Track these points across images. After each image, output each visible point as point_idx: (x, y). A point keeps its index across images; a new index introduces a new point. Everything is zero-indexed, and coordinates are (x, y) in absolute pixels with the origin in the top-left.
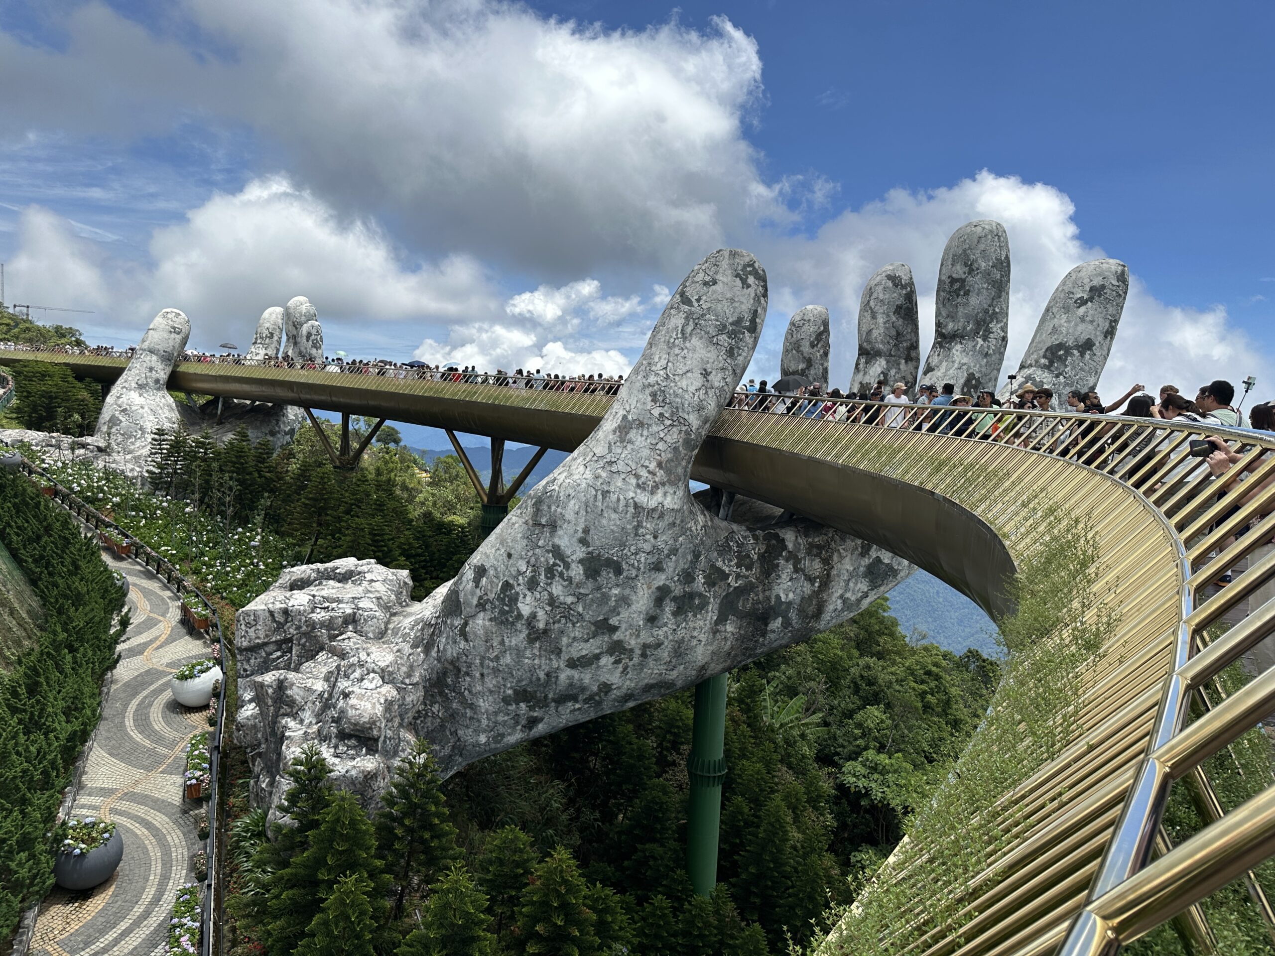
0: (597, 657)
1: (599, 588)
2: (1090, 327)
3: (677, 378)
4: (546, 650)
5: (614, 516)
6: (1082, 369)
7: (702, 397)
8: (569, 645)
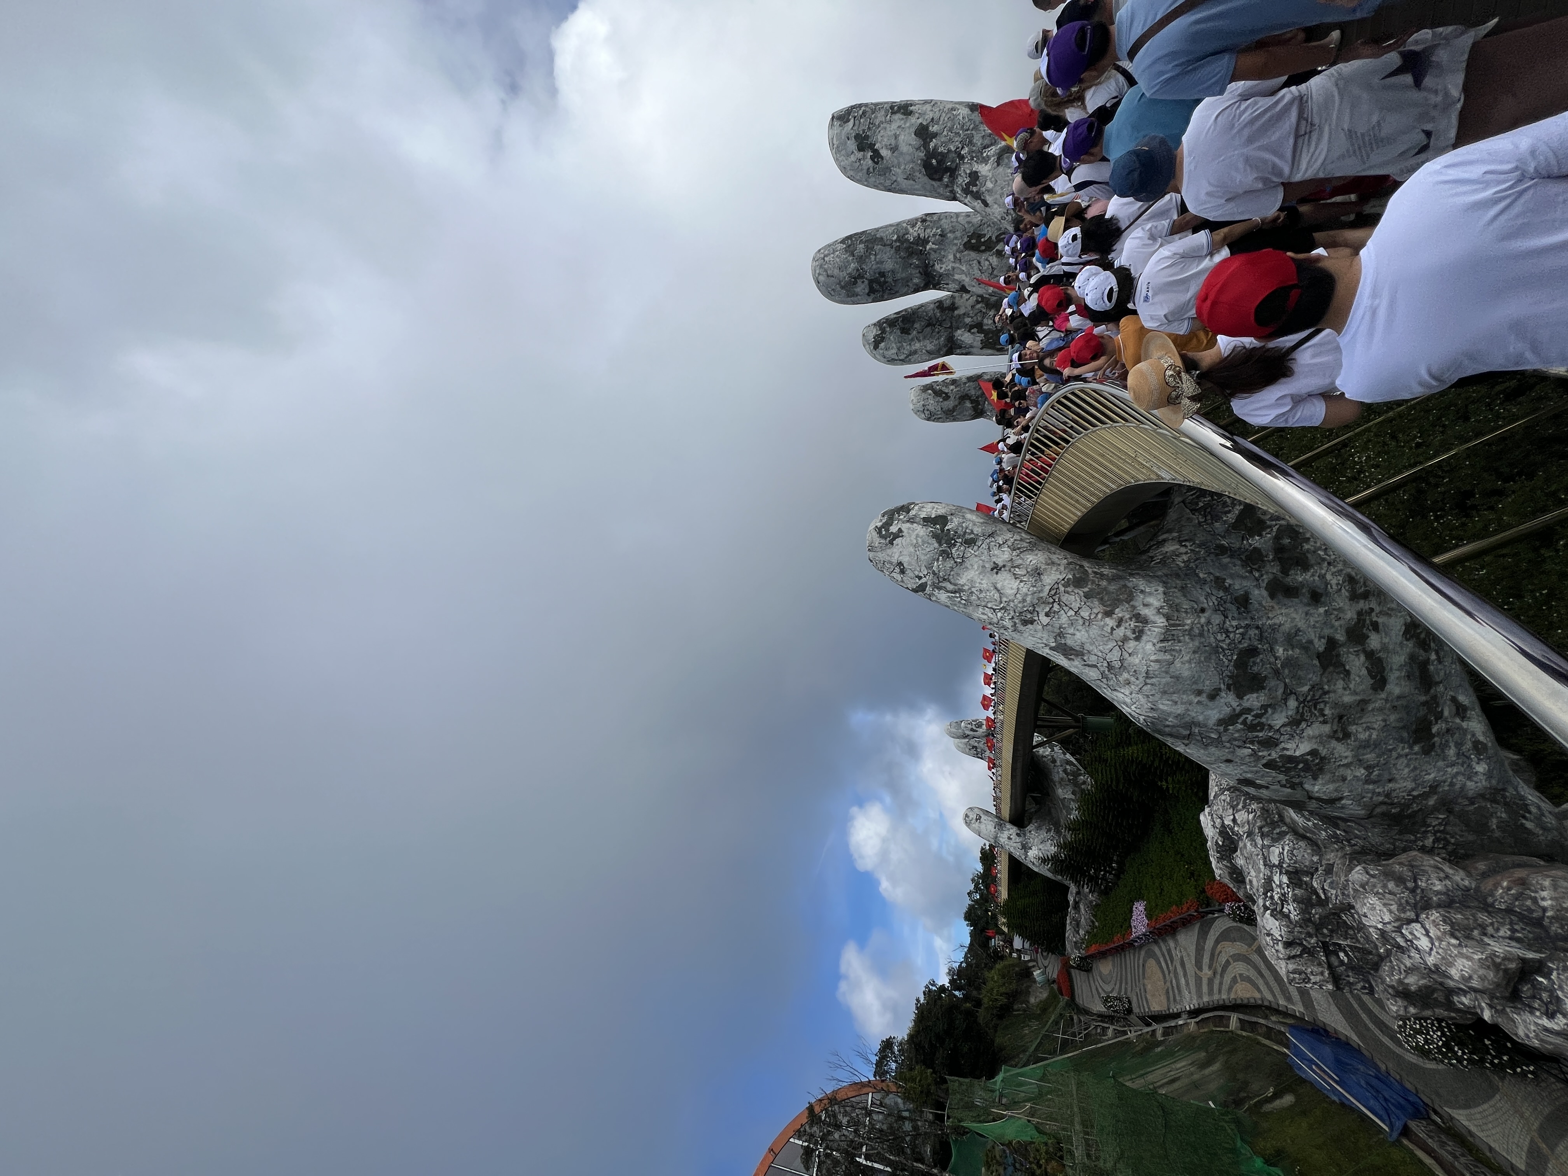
0: (1370, 655)
1: (1277, 673)
2: (902, 138)
3: (1004, 599)
4: (1361, 718)
5: (1178, 664)
6: (951, 130)
7: (1023, 572)
8: (1355, 693)
